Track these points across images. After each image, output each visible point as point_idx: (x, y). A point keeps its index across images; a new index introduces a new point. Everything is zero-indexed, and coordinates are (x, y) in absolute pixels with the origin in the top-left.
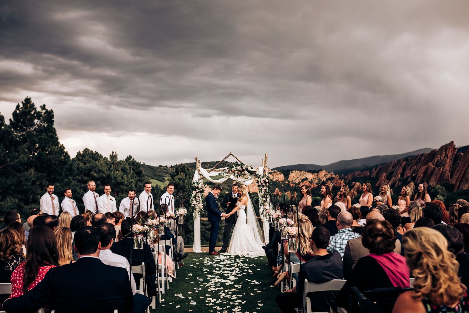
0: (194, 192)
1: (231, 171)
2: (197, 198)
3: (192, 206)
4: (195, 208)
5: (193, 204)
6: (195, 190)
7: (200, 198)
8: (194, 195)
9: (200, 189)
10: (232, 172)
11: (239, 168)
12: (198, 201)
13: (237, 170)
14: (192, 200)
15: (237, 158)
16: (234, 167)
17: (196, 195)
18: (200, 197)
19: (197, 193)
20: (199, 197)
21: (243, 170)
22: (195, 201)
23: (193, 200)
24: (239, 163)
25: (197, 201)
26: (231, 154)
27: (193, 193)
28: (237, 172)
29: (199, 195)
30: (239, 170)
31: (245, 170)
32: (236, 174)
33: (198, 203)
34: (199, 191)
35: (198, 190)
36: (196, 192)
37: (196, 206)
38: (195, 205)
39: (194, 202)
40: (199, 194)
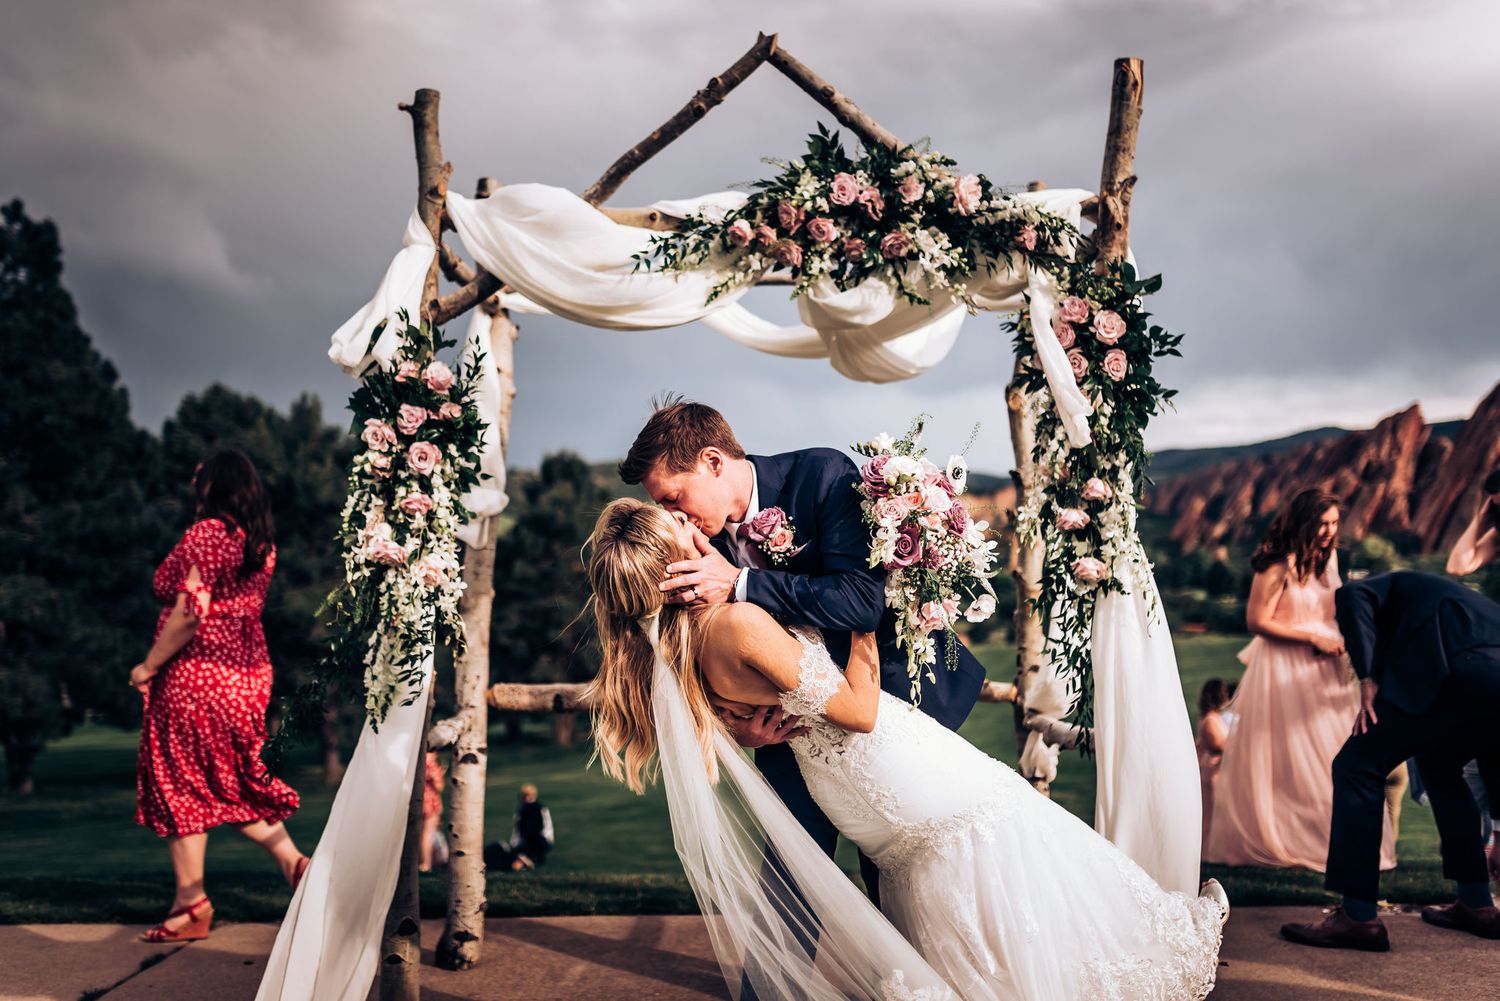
0: (376, 430)
1: (773, 220)
2: (410, 497)
3: (350, 577)
4: (384, 600)
5: (362, 554)
6: (393, 416)
7: (442, 495)
8: (376, 459)
9: (434, 407)
10: (783, 233)
11: (855, 188)
12: (419, 522)
13: (837, 213)
14: (358, 519)
15: (824, 97)
16: (808, 185)
17: (399, 462)
18: (437, 481)
19: (407, 440)
20: (426, 487)
21: (895, 213)
22: (386, 530)
23: (369, 516)
24: (852, 148)
25: (401, 532)
26: (765, 51)
27: (364, 447)
28: (832, 231)
29: (427, 467)
30: (851, 215)
31: (917, 217)
32: (821, 254)
33: (412, 544)
34: (429, 424)
35: (412, 416)
36: (400, 437)
37: (390, 576)
38: (380, 568)
39: (377, 538)
40: (425, 458)
